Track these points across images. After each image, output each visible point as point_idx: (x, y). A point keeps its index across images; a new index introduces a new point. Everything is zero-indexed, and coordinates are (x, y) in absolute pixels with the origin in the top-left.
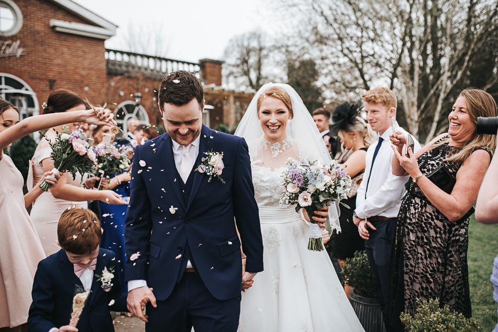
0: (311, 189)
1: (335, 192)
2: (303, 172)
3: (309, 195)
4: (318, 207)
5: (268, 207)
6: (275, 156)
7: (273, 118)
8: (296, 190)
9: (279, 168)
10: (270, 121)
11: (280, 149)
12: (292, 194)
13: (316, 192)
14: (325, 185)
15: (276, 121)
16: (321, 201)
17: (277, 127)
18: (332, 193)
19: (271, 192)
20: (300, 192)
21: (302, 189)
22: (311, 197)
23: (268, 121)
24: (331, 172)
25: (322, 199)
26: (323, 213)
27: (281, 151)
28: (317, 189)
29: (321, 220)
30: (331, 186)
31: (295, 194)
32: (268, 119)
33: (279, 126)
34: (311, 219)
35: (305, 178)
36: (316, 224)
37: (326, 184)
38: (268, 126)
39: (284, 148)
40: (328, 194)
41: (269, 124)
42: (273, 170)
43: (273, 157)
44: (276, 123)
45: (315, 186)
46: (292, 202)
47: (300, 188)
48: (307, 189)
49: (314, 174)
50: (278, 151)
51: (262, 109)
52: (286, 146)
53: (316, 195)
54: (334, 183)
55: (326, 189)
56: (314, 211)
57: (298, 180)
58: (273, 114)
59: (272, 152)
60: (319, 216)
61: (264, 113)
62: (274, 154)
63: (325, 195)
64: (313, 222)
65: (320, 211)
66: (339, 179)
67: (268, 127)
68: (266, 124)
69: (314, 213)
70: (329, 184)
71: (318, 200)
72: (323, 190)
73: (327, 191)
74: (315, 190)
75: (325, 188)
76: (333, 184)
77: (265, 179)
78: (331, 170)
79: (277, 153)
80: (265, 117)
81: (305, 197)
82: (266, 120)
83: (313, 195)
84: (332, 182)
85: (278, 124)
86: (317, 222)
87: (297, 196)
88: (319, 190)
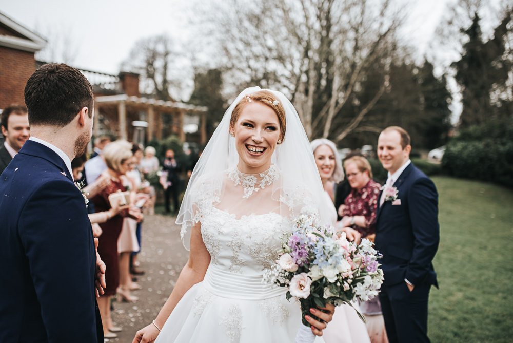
0: (315, 273)
1: (351, 290)
2: (311, 243)
3: (310, 282)
4: (318, 303)
5: (233, 272)
6: (248, 196)
7: (258, 134)
8: (292, 267)
9: (248, 216)
10: (253, 138)
11: (256, 185)
12: (285, 271)
13: (321, 280)
14: (337, 275)
15: (262, 140)
16: (325, 297)
17: (262, 150)
18: (345, 289)
19: (233, 250)
20: (298, 272)
21: (302, 269)
22: (311, 286)
23: (250, 137)
24: (355, 256)
25: (327, 294)
26: (323, 316)
27: (257, 189)
28: (324, 277)
29: (318, 324)
30: (346, 279)
31: (289, 272)
32: (250, 134)
33: (265, 149)
34: (304, 318)
35: (310, 254)
36: (309, 328)
37: (340, 273)
38: (247, 146)
39: (262, 185)
40: (339, 290)
41: (250, 142)
42: (238, 218)
43: (244, 197)
44: (261, 143)
45: (321, 270)
46: (282, 282)
47: (299, 266)
48: (309, 271)
49: (326, 253)
50: (253, 188)
51: (243, 118)
52: (267, 182)
53: (319, 286)
54: (353, 275)
55: (338, 280)
56: (310, 307)
57: (299, 253)
58: (259, 129)
59: (245, 189)
60: (316, 318)
61: (245, 124)
62: (247, 192)
63: (335, 291)
64: (305, 323)
65: (320, 310)
66: (364, 270)
67: (247, 148)
68: (244, 143)
69: (309, 311)
70: (344, 275)
71: (321, 293)
72: (332, 281)
73: (338, 284)
74: (319, 278)
75: (336, 278)
76: (352, 277)
77: (224, 230)
78: (356, 253)
79: (251, 191)
80: (246, 132)
81: (302, 283)
82: (247, 136)
83: (315, 284)
84: (351, 272)
85: (264, 145)
86: (311, 326)
87: (291, 276)
88: (326, 279)
